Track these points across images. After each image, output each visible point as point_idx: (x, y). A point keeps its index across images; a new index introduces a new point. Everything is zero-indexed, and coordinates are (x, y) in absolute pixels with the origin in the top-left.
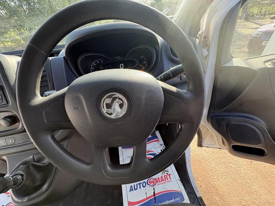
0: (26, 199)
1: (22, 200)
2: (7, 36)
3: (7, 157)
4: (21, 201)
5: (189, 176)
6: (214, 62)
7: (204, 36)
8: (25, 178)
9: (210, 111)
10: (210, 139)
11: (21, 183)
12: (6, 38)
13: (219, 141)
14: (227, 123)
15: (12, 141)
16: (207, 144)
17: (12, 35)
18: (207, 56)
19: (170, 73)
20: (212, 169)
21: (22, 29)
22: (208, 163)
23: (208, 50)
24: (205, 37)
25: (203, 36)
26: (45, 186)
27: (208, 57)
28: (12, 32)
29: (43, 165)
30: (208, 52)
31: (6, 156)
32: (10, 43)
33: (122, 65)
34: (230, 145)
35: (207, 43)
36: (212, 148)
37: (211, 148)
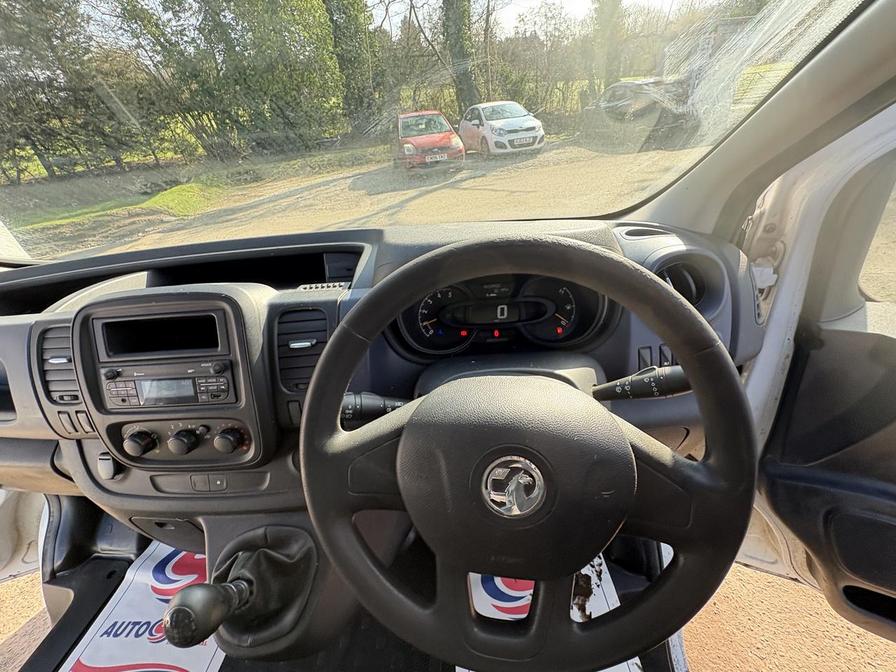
0: (249, 640)
1: (239, 641)
2: (167, 134)
3: (205, 520)
4: (236, 642)
5: (673, 656)
6: (797, 310)
7: (765, 227)
8: (255, 588)
9: (769, 456)
10: (760, 540)
11: (247, 602)
12: (163, 140)
13: (795, 557)
14: (829, 507)
15: (222, 482)
16: (747, 556)
17: (178, 131)
18: (770, 288)
19: (653, 384)
20: (760, 646)
21: (205, 117)
22: (745, 620)
23: (776, 271)
24: (769, 229)
25: (763, 224)
26: (290, 617)
27: (774, 292)
28: (179, 125)
29: (285, 559)
30: (776, 276)
31: (206, 517)
32: (170, 155)
33: (502, 309)
34: (836, 584)
35: (774, 249)
36: (767, 572)
37: (762, 571)
